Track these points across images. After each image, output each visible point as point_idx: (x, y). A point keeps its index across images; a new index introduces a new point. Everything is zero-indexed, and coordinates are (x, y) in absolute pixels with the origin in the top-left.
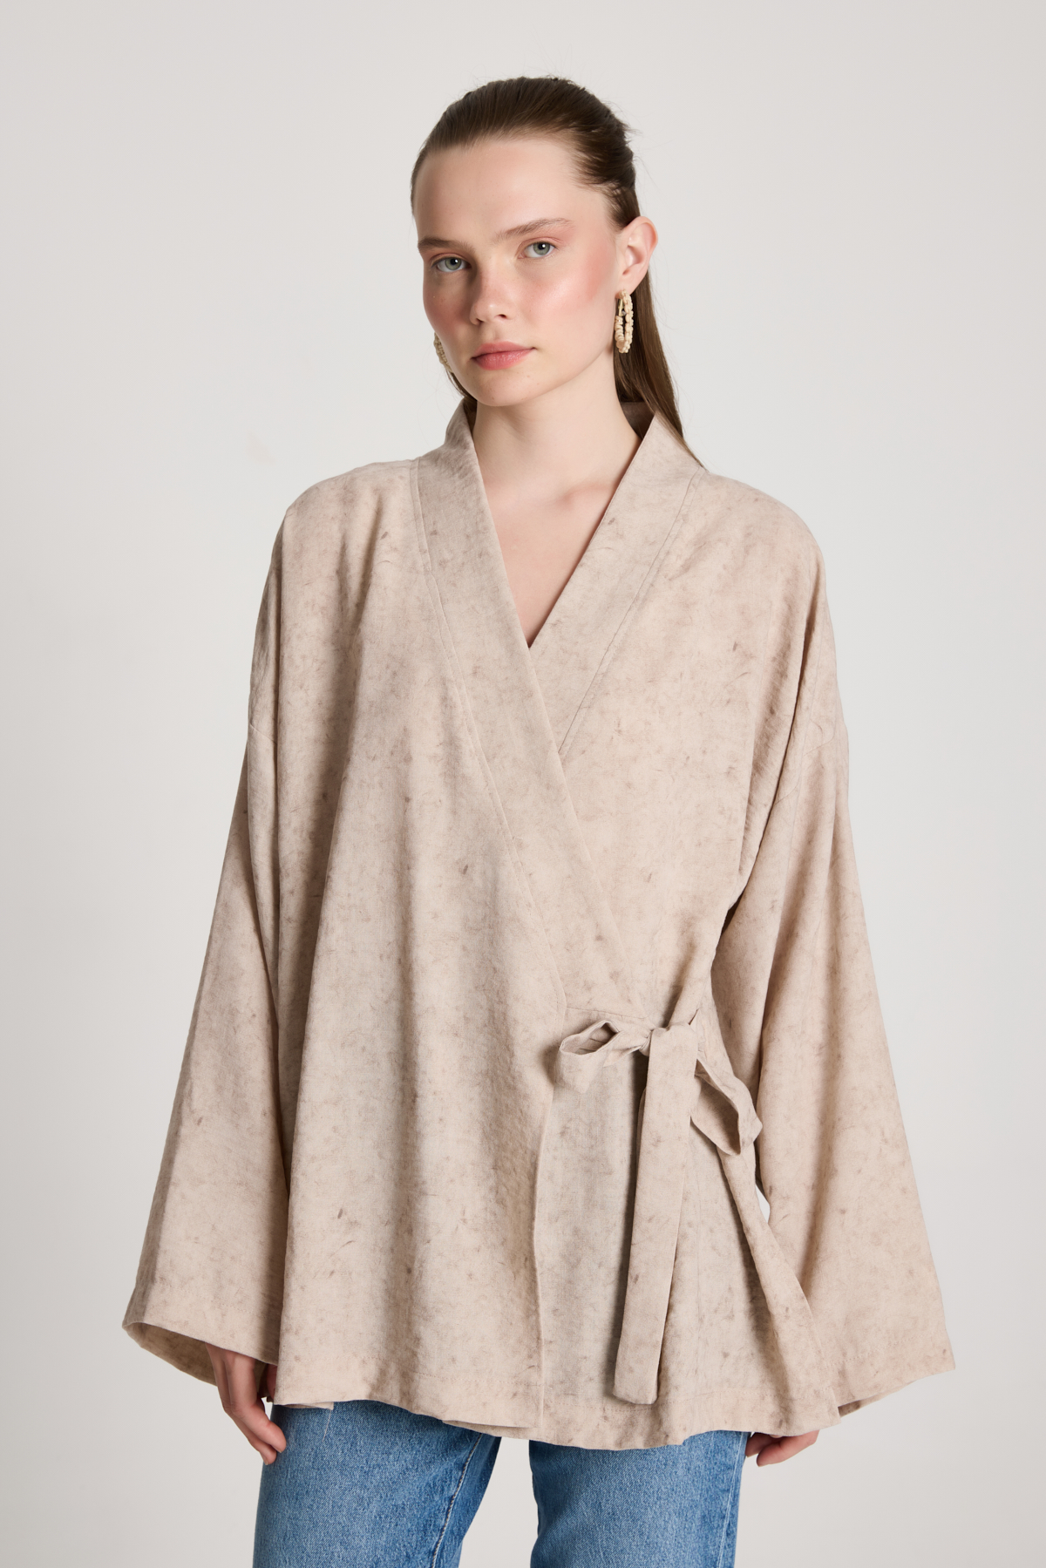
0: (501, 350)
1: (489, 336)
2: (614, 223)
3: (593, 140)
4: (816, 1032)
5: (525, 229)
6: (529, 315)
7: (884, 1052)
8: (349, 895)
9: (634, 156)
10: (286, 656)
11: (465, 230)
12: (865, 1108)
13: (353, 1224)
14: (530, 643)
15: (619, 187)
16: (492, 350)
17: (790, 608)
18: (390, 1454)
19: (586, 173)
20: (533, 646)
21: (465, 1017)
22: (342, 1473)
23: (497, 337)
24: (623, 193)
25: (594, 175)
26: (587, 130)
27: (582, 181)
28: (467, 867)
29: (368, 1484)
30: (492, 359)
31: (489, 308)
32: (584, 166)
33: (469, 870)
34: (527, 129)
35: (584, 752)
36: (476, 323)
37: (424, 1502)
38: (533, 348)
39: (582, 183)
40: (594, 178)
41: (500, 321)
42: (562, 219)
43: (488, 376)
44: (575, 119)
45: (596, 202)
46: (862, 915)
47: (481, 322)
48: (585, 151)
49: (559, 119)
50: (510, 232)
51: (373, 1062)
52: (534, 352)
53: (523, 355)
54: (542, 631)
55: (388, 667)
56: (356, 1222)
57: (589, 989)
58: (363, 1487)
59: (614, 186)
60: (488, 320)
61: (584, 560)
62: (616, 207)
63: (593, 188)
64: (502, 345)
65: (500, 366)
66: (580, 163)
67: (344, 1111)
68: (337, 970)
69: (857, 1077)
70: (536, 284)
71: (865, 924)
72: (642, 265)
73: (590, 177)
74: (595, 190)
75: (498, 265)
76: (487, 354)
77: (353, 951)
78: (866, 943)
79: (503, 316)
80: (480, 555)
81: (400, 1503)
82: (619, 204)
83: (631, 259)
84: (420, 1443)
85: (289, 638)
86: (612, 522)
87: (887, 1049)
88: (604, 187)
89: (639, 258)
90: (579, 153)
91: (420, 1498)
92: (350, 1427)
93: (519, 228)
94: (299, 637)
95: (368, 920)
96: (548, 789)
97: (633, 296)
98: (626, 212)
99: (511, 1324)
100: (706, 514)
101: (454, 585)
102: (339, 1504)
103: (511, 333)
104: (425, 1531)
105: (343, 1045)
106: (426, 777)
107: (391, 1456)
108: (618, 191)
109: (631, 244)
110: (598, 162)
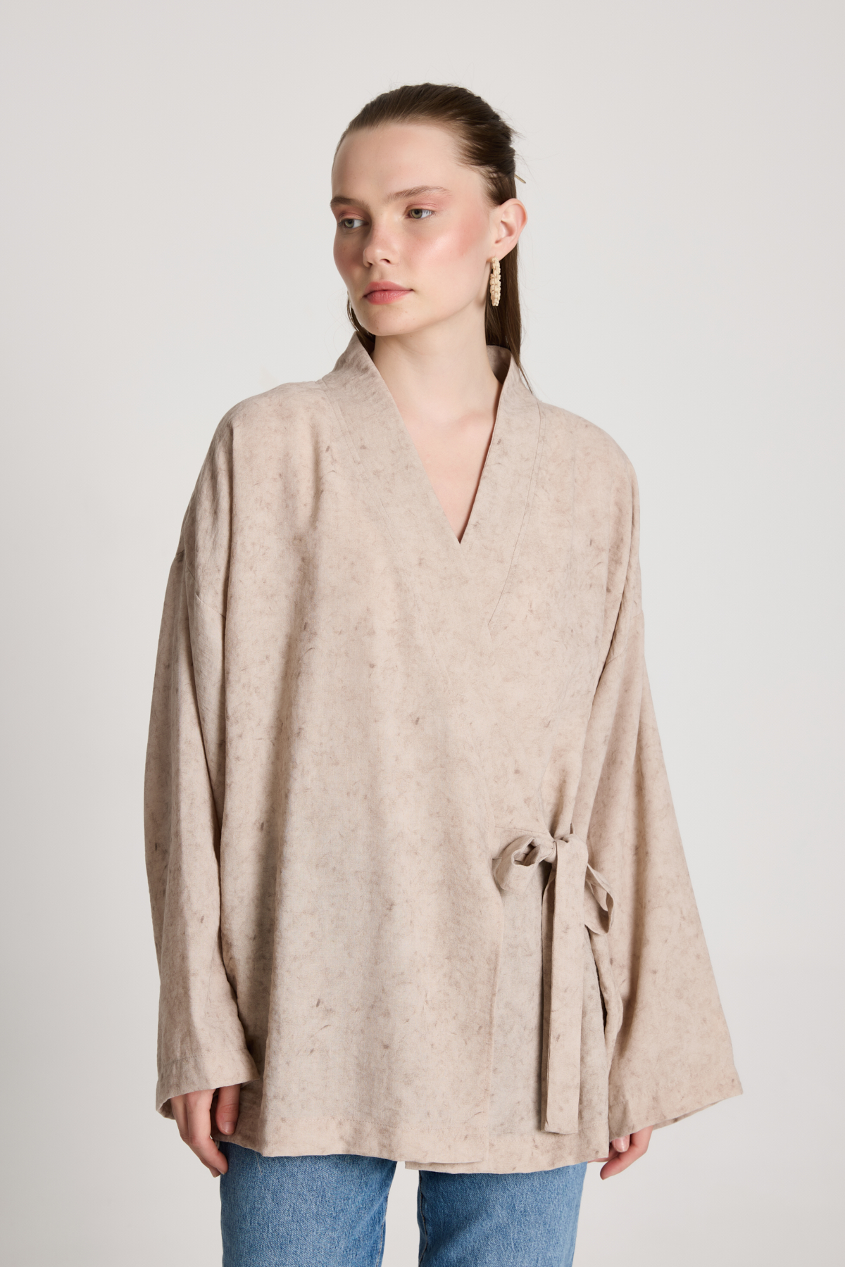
0: (384, 288)
1: (376, 277)
2: (490, 201)
3: (475, 132)
4: (630, 838)
5: (410, 193)
6: (409, 261)
7: (679, 850)
8: (321, 744)
9: (516, 153)
10: (239, 543)
11: (364, 191)
12: (668, 892)
13: (329, 1011)
14: (460, 540)
15: (496, 172)
16: (378, 288)
17: (620, 510)
18: (349, 1199)
19: (466, 155)
20: (462, 542)
21: (422, 838)
22: (317, 1222)
23: (382, 276)
24: (499, 177)
25: (473, 158)
26: (473, 124)
27: (463, 161)
28: (418, 719)
29: (336, 1226)
30: (378, 295)
31: (376, 253)
32: (465, 149)
33: (421, 720)
34: (421, 117)
35: (506, 628)
36: (367, 265)
37: (371, 1233)
38: (412, 290)
39: (462, 162)
40: (473, 160)
41: (384, 264)
42: (441, 188)
43: (376, 309)
44: (462, 114)
45: (475, 181)
46: (660, 744)
47: (371, 264)
48: (468, 139)
49: (450, 113)
50: (398, 194)
51: (342, 880)
52: (412, 293)
53: (404, 294)
54: (466, 531)
55: (345, 558)
56: (331, 1010)
57: (511, 812)
58: (334, 1229)
59: (491, 170)
60: (375, 262)
61: (485, 473)
62: (492, 187)
63: (471, 168)
64: (386, 284)
65: (384, 302)
66: (462, 147)
67: (319, 920)
68: (312, 805)
69: (659, 869)
70: (417, 240)
71: (662, 752)
72: (513, 237)
73: (469, 159)
74: (473, 169)
75: (389, 220)
76: (375, 291)
77: (325, 790)
78: (663, 766)
79: (388, 261)
80: (407, 467)
81: (357, 1237)
82: (495, 185)
83: (504, 231)
84: (366, 1186)
85: (242, 529)
86: (499, 442)
87: (681, 848)
88: (483, 169)
89: (510, 232)
90: (462, 139)
91: (368, 1230)
92: (319, 1183)
93: (405, 192)
94: (250, 527)
95: (337, 764)
96: (481, 655)
97: (502, 262)
98: (502, 192)
99: (461, 1081)
100: (556, 437)
101: (390, 491)
102: (318, 1247)
103: (393, 276)
104: (372, 1256)
105: (317, 866)
106: (384, 648)
107: (350, 1201)
108: (495, 175)
109: (504, 220)
110: (478, 149)
